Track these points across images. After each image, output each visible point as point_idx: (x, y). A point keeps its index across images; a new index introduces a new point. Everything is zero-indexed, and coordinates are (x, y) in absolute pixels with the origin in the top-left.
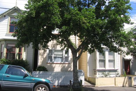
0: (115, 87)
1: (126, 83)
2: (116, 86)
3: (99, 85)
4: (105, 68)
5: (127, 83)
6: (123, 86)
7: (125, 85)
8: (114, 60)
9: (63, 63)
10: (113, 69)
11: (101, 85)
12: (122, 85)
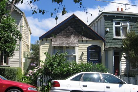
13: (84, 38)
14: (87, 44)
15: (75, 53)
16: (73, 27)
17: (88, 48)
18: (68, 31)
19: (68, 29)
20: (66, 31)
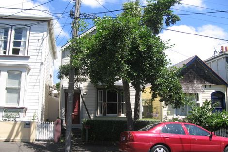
1: (17, 135)
6: (7, 141)
7: (12, 138)
8: (20, 89)
13: (208, 84)
14: (211, 90)
15: (198, 101)
16: (195, 70)
17: (211, 94)
18: (190, 76)
19: (190, 73)
20: (188, 75)
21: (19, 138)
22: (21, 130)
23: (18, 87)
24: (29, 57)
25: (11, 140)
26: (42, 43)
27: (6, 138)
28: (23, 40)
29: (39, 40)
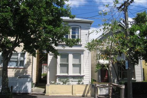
0: (72, 96)
1: (88, 92)
2: (74, 95)
3: (51, 94)
4: (68, 74)
5: (90, 92)
6: (83, 96)
7: (86, 95)
8: (81, 64)
9: (17, 68)
10: (79, 75)
11: (53, 93)
12: (81, 95)
21: (89, 94)
22: (90, 90)
23: (79, 63)
24: (82, 45)
25: (85, 96)
26: (88, 37)
27: (82, 95)
28: (76, 34)
29: (86, 34)
